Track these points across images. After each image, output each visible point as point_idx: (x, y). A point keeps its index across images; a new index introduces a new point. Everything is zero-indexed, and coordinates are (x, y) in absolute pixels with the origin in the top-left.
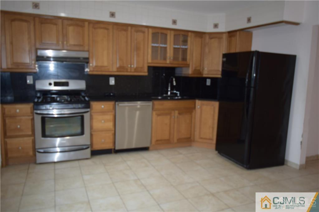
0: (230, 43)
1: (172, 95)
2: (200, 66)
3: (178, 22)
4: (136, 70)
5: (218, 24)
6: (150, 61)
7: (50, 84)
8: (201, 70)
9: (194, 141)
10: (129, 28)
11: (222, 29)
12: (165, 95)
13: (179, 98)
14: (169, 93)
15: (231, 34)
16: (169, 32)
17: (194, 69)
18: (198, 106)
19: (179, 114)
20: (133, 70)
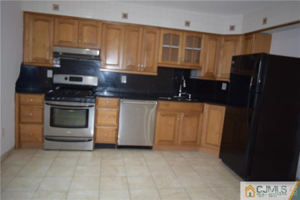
0: (245, 46)
1: (182, 97)
2: (214, 69)
3: (191, 24)
4: (145, 69)
5: (234, 26)
6: (160, 61)
7: (66, 79)
8: (214, 74)
9: (200, 145)
10: (141, 29)
11: (239, 31)
12: (175, 97)
13: (190, 100)
14: (180, 95)
15: (248, 36)
16: (181, 33)
17: (206, 72)
18: (206, 109)
19: (186, 116)
20: (142, 70)
